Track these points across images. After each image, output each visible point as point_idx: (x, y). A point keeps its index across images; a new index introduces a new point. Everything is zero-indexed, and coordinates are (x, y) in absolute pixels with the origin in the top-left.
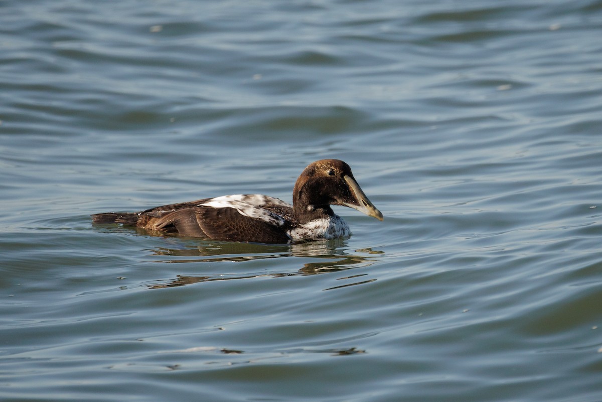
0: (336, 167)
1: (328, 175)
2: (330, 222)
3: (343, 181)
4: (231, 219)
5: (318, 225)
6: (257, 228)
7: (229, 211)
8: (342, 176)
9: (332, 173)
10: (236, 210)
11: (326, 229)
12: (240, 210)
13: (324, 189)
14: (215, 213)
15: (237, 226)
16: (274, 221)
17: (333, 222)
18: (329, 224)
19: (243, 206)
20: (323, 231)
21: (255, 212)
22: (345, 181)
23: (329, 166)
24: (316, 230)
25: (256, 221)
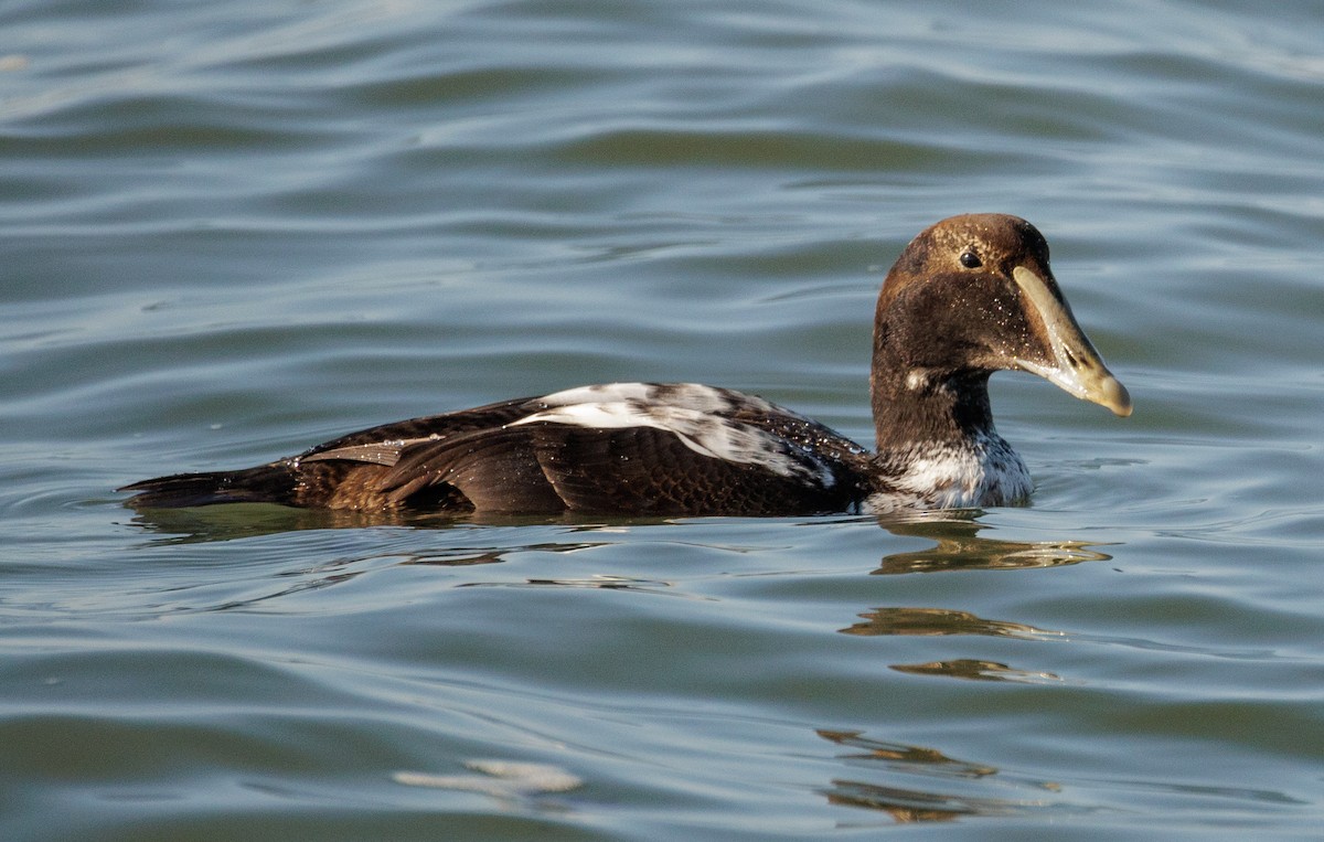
0: (985, 238)
1: (963, 269)
2: (985, 465)
3: (1008, 286)
4: (660, 468)
5: (945, 477)
6: (753, 497)
7: (651, 441)
8: (1007, 267)
9: (973, 261)
10: (671, 435)
11: (972, 490)
12: (687, 436)
13: (949, 314)
14: (603, 448)
15: (688, 491)
16: (804, 474)
17: (996, 465)
18: (983, 474)
19: (690, 421)
20: (965, 497)
21: (737, 443)
22: (1015, 284)
23: (965, 236)
24: (939, 494)
25: (748, 472)
